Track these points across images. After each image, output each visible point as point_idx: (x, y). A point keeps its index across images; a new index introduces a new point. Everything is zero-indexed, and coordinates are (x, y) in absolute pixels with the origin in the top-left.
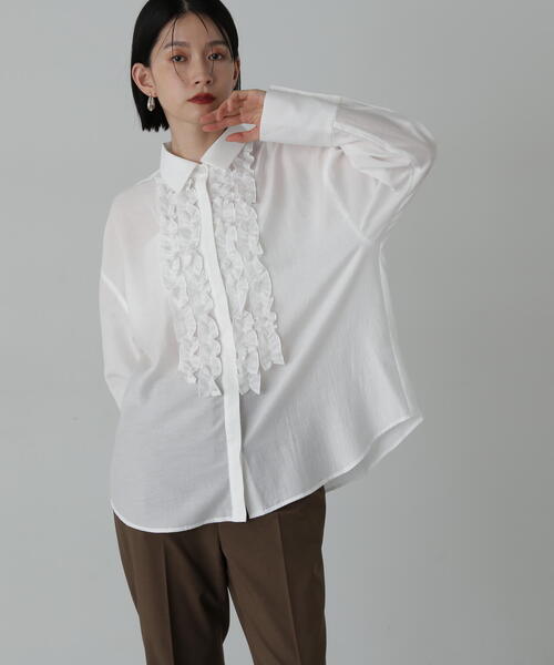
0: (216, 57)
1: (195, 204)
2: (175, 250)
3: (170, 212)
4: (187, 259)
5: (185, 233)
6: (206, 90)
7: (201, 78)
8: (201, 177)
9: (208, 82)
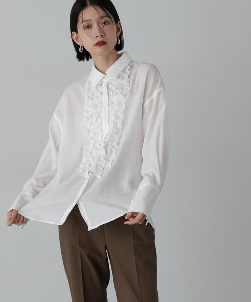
0: (105, 23)
1: (102, 94)
2: (91, 113)
3: (91, 95)
4: (95, 119)
5: (96, 106)
6: (101, 39)
7: (98, 34)
8: (105, 81)
9: (102, 36)
